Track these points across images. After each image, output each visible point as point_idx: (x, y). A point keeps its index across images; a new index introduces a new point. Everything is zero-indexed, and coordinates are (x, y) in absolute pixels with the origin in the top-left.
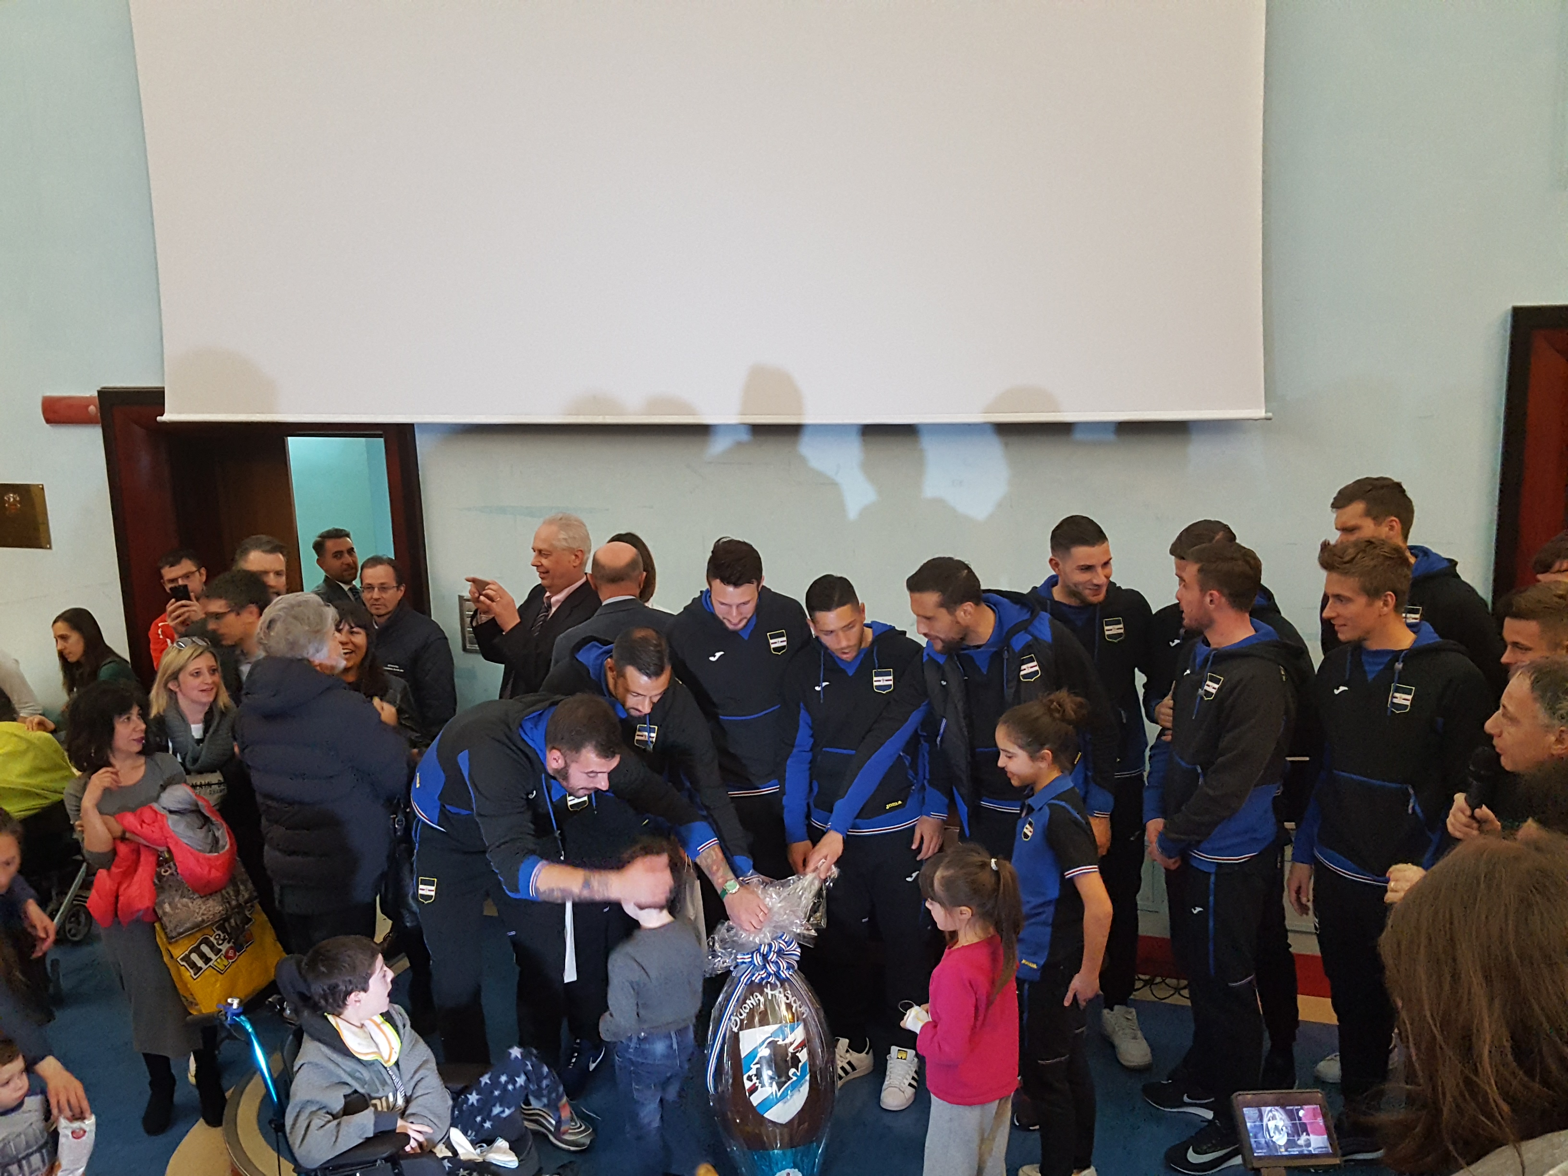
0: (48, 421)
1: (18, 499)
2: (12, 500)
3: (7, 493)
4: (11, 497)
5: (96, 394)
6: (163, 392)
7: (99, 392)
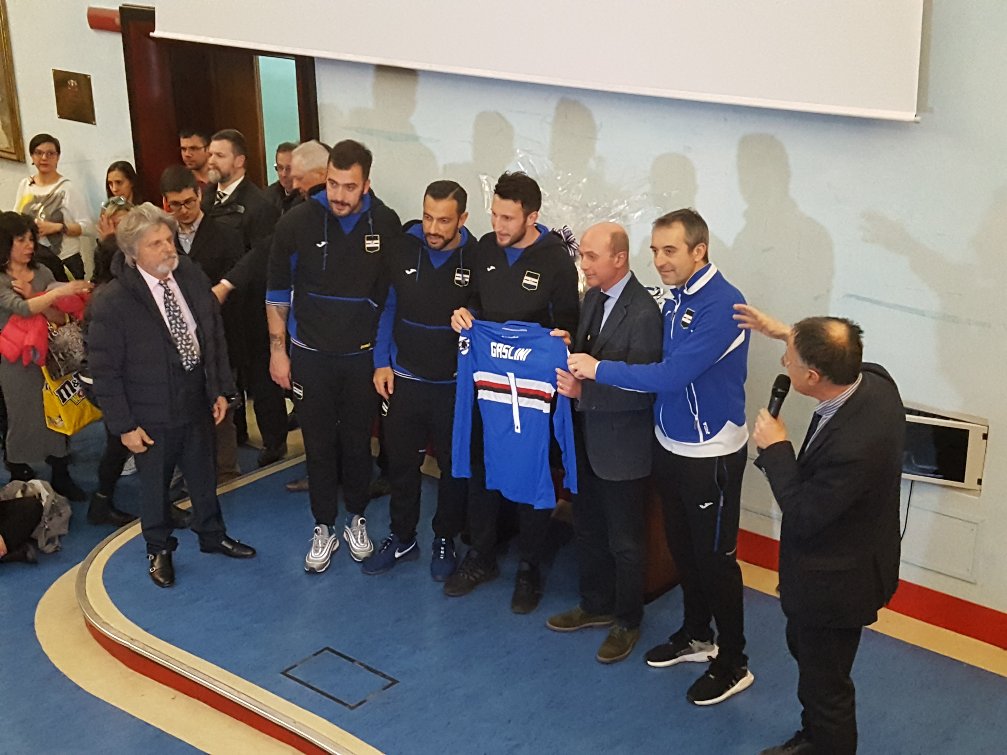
0: (92, 27)
1: (76, 84)
2: (72, 85)
3: (70, 79)
4: (72, 82)
5: (118, 9)
6: (153, 12)
7: (120, 8)
